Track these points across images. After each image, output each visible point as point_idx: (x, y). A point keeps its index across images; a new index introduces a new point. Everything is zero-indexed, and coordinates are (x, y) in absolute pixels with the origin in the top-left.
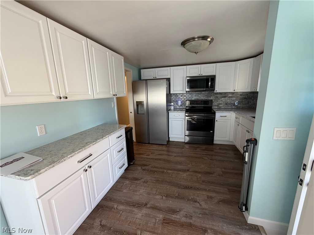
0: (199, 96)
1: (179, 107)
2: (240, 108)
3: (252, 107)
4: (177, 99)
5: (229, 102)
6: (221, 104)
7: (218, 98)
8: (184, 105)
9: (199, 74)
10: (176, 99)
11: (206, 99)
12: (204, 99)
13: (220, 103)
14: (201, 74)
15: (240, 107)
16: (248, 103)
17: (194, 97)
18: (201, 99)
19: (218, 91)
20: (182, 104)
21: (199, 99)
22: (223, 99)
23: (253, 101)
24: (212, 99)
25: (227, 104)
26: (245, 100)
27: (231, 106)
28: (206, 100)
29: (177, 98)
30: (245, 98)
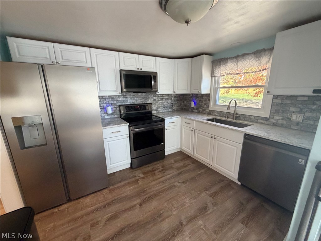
0: (135, 98)
1: (109, 117)
2: (175, 111)
3: (183, 109)
4: (105, 105)
5: (166, 105)
6: (158, 108)
7: (156, 101)
8: (116, 113)
9: (138, 69)
10: (103, 105)
11: (143, 102)
12: (141, 103)
13: (158, 106)
14: (140, 68)
15: (175, 109)
16: (180, 105)
17: (129, 101)
18: (138, 103)
19: (160, 93)
20: (113, 112)
21: (135, 103)
22: (160, 102)
23: (183, 102)
24: (150, 102)
25: (164, 107)
26: (178, 102)
27: (168, 109)
28: (144, 104)
29: (105, 102)
30: (178, 100)
